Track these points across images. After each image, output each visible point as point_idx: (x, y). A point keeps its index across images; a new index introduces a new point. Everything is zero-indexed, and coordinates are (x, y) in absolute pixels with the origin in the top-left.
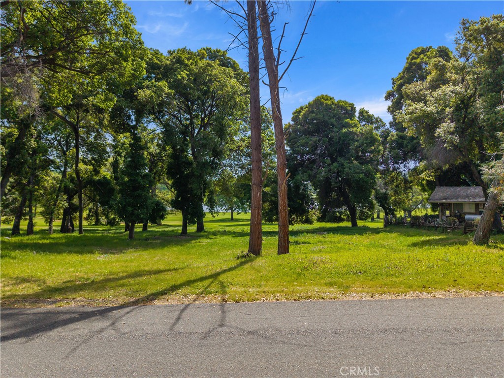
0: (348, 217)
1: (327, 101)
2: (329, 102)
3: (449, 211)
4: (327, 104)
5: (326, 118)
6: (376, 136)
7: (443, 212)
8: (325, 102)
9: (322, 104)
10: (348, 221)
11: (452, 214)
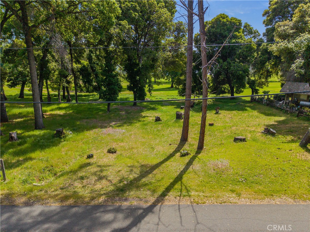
0: (229, 91)
1: (224, 19)
2: (225, 20)
3: (291, 98)
4: (223, 22)
5: (222, 32)
6: (253, 46)
7: (287, 98)
8: (222, 20)
9: (220, 21)
10: (228, 93)
11: (293, 100)
